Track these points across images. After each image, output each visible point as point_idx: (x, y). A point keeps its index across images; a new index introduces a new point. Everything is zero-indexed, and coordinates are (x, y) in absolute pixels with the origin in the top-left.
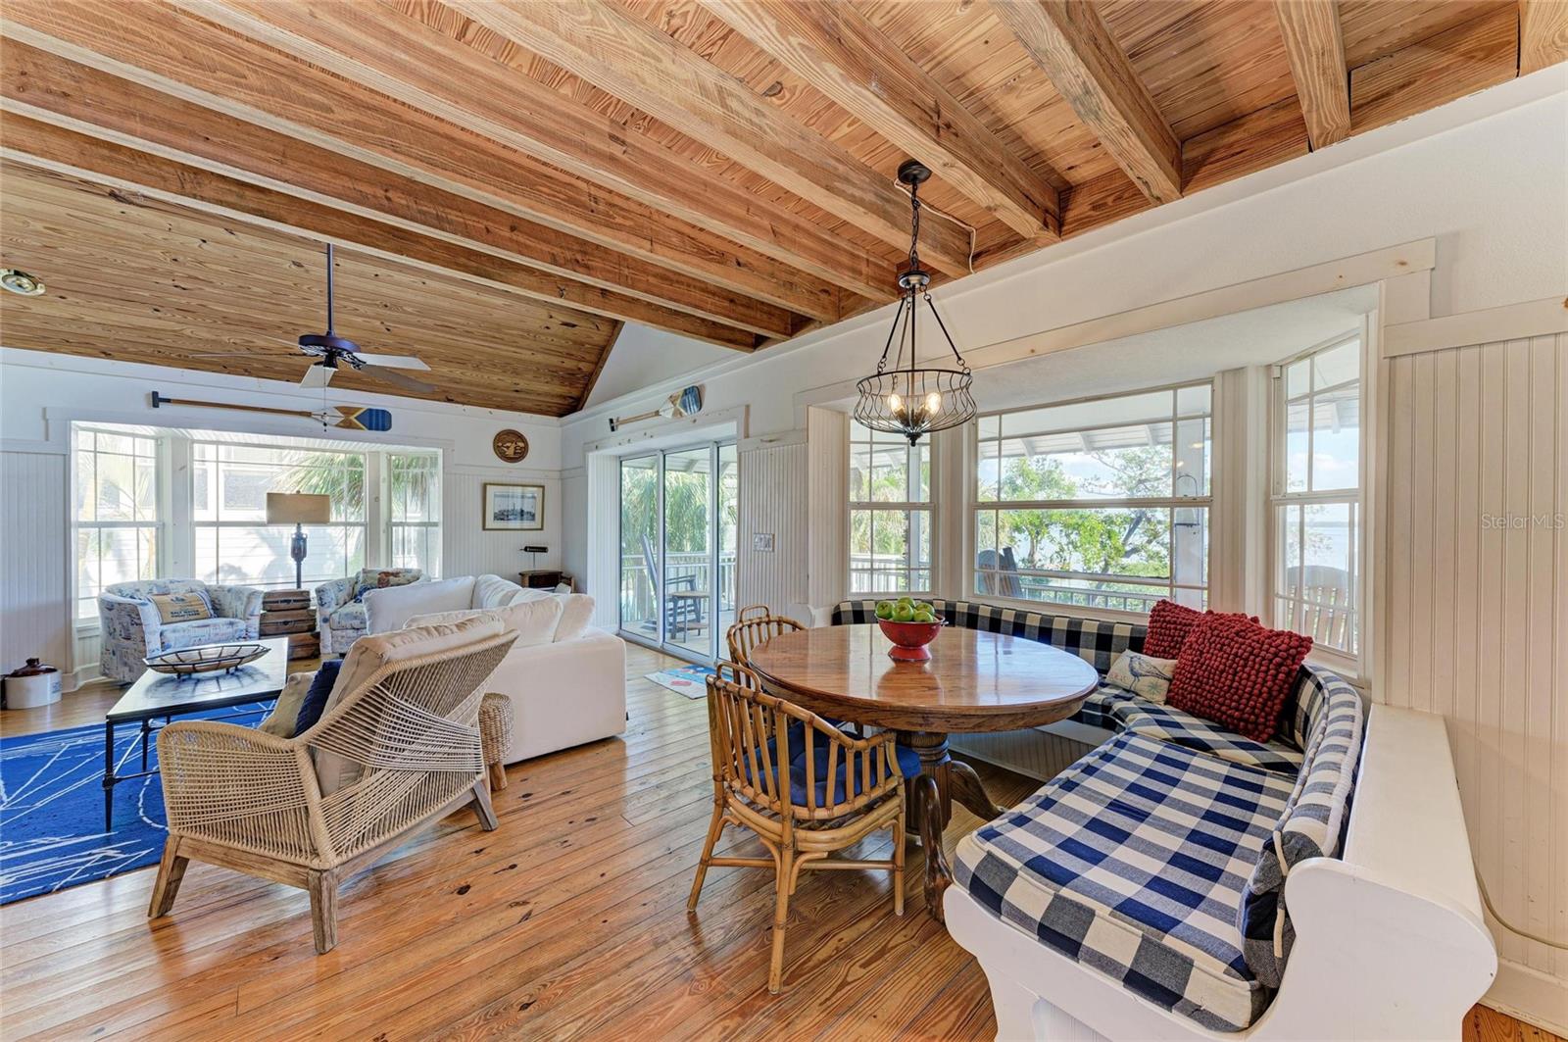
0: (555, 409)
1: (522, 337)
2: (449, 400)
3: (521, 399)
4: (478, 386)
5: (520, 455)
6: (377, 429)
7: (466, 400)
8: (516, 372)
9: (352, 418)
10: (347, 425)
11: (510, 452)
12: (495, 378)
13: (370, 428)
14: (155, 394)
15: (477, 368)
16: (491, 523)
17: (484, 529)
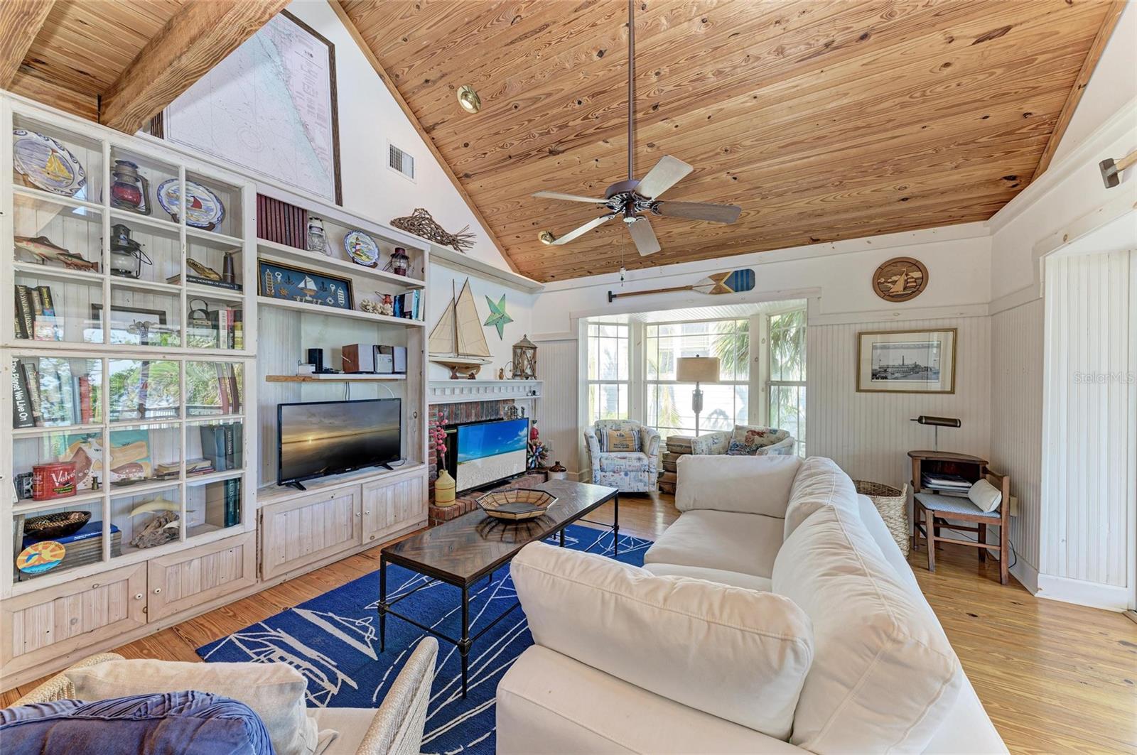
0: (978, 209)
1: (903, 105)
2: (815, 241)
3: (911, 209)
4: (846, 211)
5: (914, 289)
6: (742, 290)
7: (834, 235)
8: (899, 171)
9: (722, 283)
10: (719, 291)
11: (898, 288)
12: (867, 191)
13: (737, 291)
14: (610, 293)
15: (841, 185)
16: (867, 382)
17: (858, 390)
